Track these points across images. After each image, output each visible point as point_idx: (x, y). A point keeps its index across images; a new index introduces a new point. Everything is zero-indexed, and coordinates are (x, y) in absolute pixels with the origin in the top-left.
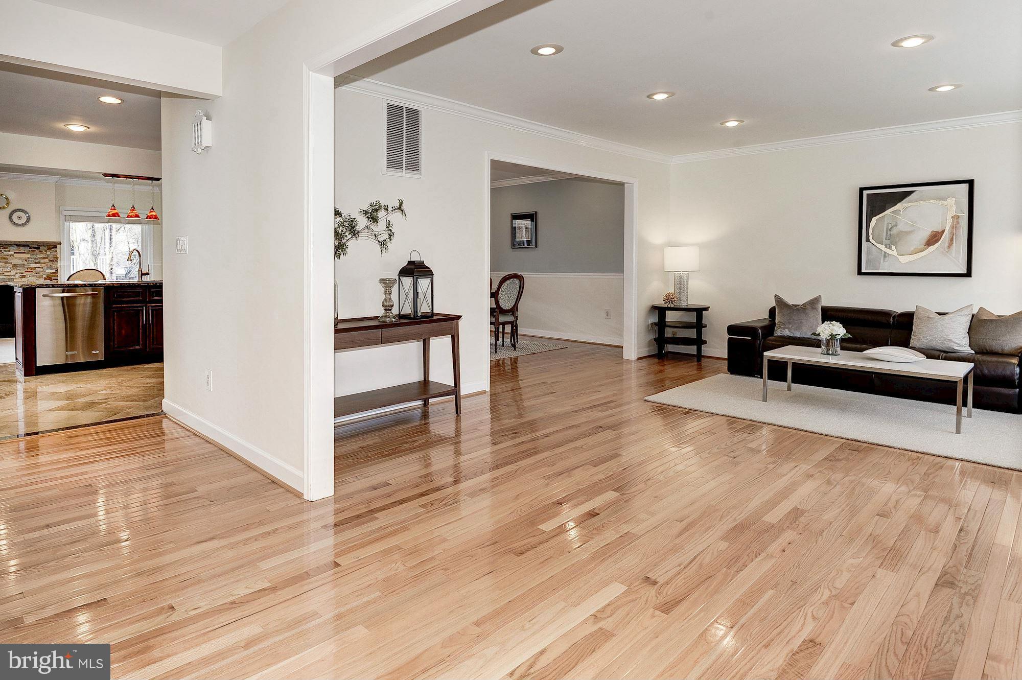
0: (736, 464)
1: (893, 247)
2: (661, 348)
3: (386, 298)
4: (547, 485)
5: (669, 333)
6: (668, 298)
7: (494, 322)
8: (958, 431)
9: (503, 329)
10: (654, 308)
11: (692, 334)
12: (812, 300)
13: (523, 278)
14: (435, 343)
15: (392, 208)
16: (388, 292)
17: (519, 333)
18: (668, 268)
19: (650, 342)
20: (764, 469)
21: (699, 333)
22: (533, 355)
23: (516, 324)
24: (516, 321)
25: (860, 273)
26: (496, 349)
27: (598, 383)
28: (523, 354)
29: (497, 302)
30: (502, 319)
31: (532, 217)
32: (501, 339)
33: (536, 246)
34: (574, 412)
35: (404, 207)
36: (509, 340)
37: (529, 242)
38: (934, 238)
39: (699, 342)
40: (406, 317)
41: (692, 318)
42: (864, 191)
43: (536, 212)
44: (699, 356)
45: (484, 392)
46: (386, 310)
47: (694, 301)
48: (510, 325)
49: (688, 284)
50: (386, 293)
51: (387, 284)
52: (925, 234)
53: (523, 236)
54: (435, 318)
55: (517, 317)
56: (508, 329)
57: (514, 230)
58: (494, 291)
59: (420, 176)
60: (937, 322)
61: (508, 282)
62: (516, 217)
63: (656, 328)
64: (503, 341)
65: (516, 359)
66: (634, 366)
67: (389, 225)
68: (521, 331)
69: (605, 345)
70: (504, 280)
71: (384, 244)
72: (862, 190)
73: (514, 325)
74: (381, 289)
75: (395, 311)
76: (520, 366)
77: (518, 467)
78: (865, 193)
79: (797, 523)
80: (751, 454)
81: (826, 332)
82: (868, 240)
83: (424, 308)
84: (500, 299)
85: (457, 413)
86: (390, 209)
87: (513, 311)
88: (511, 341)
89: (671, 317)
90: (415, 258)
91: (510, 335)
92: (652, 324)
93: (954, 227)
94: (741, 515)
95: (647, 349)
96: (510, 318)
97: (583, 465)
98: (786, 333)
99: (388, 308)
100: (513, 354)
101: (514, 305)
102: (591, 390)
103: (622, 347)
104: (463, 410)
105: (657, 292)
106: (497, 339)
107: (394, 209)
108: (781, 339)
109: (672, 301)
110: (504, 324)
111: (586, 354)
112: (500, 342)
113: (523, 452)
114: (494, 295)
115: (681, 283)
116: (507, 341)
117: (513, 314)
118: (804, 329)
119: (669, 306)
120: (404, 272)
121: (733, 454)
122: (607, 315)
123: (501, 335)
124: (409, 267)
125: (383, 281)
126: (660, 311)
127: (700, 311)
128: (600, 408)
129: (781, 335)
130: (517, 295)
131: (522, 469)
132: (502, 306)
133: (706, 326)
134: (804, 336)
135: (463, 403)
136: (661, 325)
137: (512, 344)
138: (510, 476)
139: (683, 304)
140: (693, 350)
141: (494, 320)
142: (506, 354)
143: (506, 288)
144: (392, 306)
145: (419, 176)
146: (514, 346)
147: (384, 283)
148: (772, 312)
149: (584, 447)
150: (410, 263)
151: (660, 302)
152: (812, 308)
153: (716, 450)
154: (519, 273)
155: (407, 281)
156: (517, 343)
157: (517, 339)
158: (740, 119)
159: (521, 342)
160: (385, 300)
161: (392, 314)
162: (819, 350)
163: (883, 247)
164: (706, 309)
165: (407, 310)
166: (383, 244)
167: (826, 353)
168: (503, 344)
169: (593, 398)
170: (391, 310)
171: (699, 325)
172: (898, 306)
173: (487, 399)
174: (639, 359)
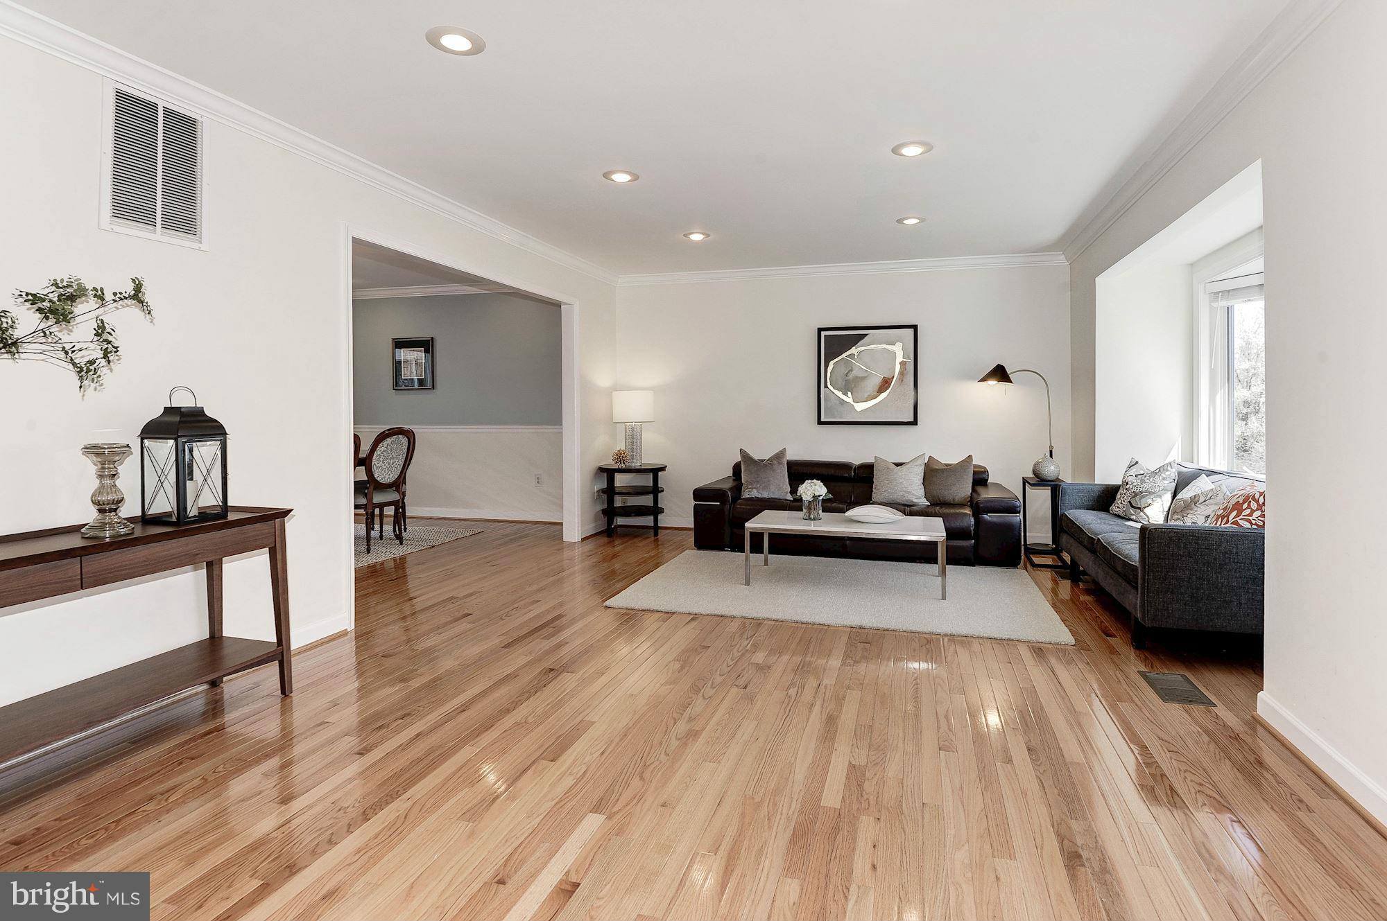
0: (751, 699)
1: (849, 394)
2: (610, 522)
3: (102, 486)
4: (472, 834)
5: (618, 501)
6: (620, 457)
7: (366, 505)
8: (944, 598)
9: (381, 511)
10: (602, 470)
11: (647, 500)
12: (777, 454)
13: (414, 435)
14: (233, 567)
15: (115, 294)
16: (108, 474)
17: (407, 514)
18: (618, 417)
19: (596, 515)
20: (787, 700)
21: (656, 500)
22: (432, 550)
23: (403, 503)
24: (403, 499)
25: (820, 422)
26: (368, 545)
27: (535, 587)
28: (414, 550)
29: (369, 472)
30: (378, 498)
31: (426, 345)
32: (377, 527)
33: (433, 388)
34: (506, 646)
35: (148, 295)
36: (391, 528)
37: (421, 382)
38: (885, 384)
39: (656, 511)
40: (158, 520)
41: (647, 481)
42: (822, 332)
43: (432, 338)
44: (656, 528)
45: (344, 634)
46: (101, 511)
47: (649, 459)
48: (393, 507)
49: (641, 438)
50: (101, 476)
51: (105, 455)
52: (876, 381)
53: (411, 373)
54: (232, 517)
55: (404, 494)
56: (389, 511)
57: (397, 366)
58: (362, 455)
59: (200, 245)
60: (896, 473)
61: (389, 440)
62: (399, 344)
63: (605, 497)
64: (381, 531)
65: (403, 559)
66: (577, 552)
67: (101, 330)
68: (410, 511)
69: (536, 523)
70: (382, 437)
71: (88, 371)
72: (820, 330)
73: (400, 506)
74: (90, 468)
75: (131, 509)
76: (411, 570)
77: (410, 803)
78: (823, 333)
79: (865, 796)
80: (763, 675)
81: (809, 493)
82: (826, 386)
83: (204, 497)
84: (374, 468)
85: (283, 691)
86: (109, 296)
87: (398, 484)
88: (395, 531)
89: (621, 480)
90: (183, 401)
91: (392, 519)
92: (598, 491)
93: (902, 373)
94: (793, 806)
95: (593, 525)
96: (394, 496)
97: (534, 763)
98: (755, 494)
99: (107, 507)
100: (398, 551)
101: (400, 476)
102: (527, 600)
103: (561, 524)
104: (297, 683)
105: (604, 449)
106: (370, 527)
107: (120, 298)
108: (749, 502)
109: (624, 461)
110: (382, 506)
111: (511, 540)
112: (375, 533)
113: (419, 760)
114: (362, 461)
115: (633, 437)
116: (388, 529)
117: (398, 490)
118: (773, 488)
119: (620, 467)
120: (153, 430)
121: (742, 682)
122: (538, 482)
123: (377, 520)
124: (167, 419)
125: (93, 450)
126: (608, 473)
127: (656, 471)
128: (544, 632)
129: (749, 496)
130: (403, 460)
131: (417, 808)
132: (378, 479)
133: (663, 491)
134: (773, 497)
135: (298, 666)
136: (610, 491)
137: (396, 535)
138: (394, 832)
139: (636, 464)
140: (648, 521)
141: (363, 501)
142: (384, 554)
143: (384, 451)
144: (121, 501)
145: (196, 245)
146: (399, 537)
147: (97, 455)
148: (737, 469)
149: (530, 719)
150: (168, 411)
151: (609, 462)
152: (779, 463)
153: (719, 679)
154: (407, 427)
155: (164, 449)
156: (405, 531)
157: (405, 525)
158: (707, 232)
159: (411, 529)
160: (99, 491)
161: (119, 518)
162: (800, 514)
163: (839, 394)
164: (663, 469)
165: (163, 504)
166: (86, 372)
167: (807, 518)
168: (381, 537)
169: (532, 615)
170: (115, 510)
171: (655, 490)
172: (855, 457)
173: (349, 646)
174: (583, 540)
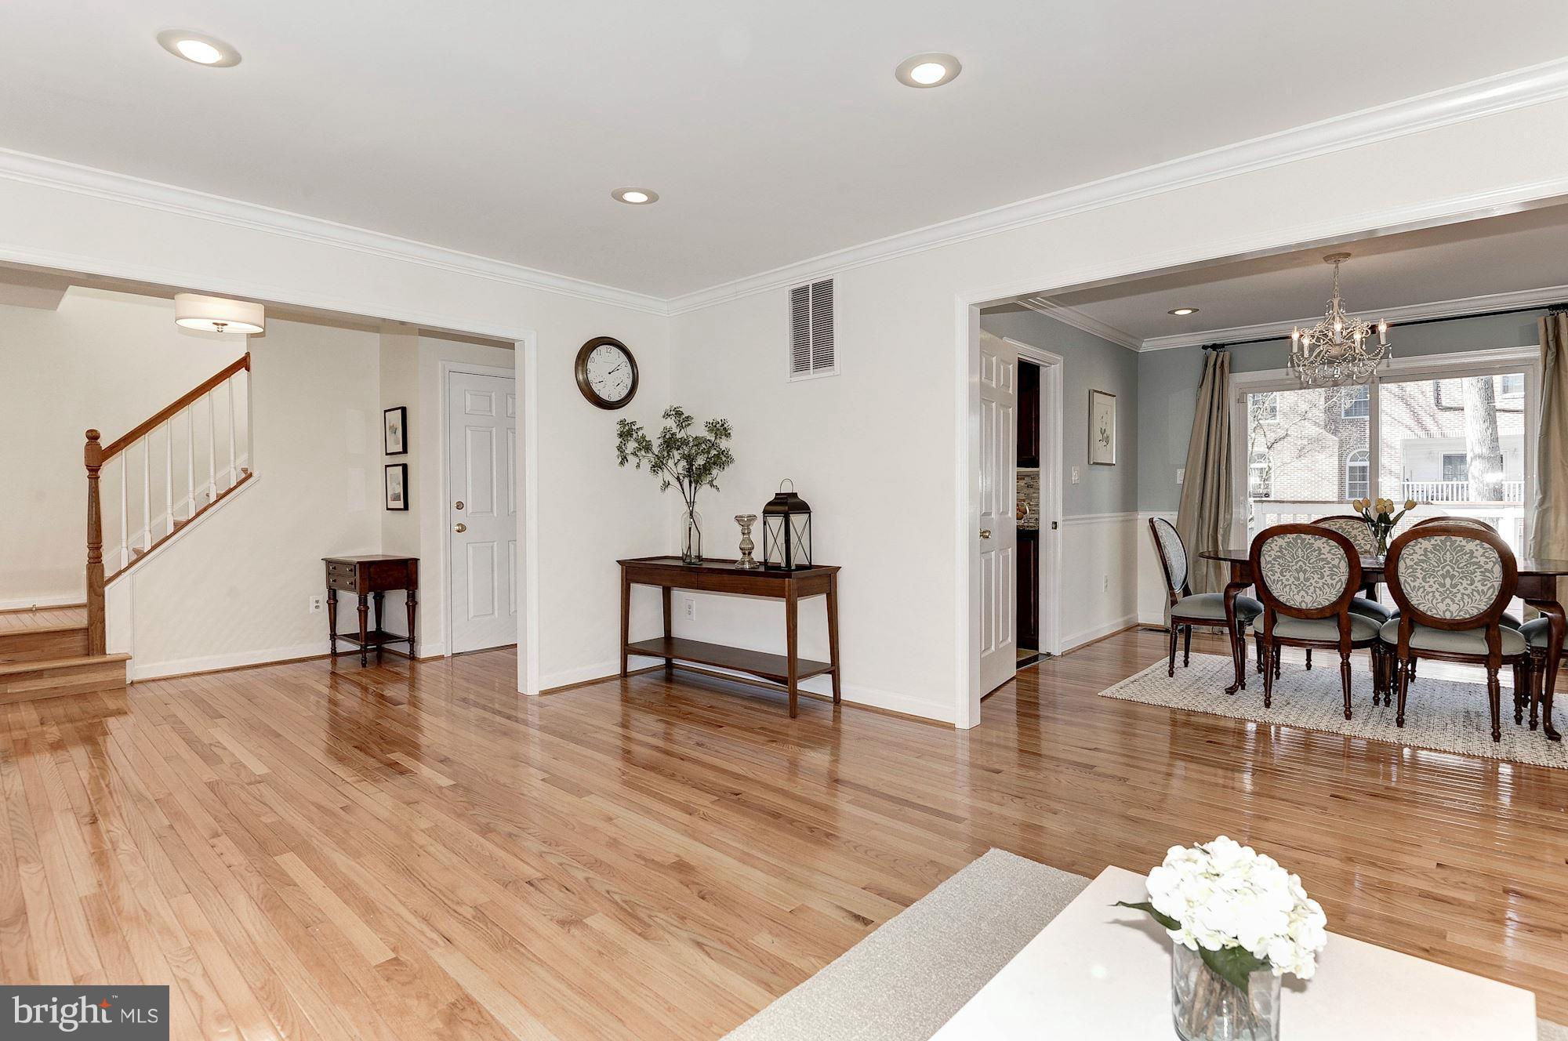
3: (744, 538)
14: (804, 605)
16: (746, 532)
40: (777, 567)
46: (744, 554)
50: (743, 533)
51: (745, 522)
54: (811, 571)
59: (834, 372)
74: (736, 527)
75: (758, 556)
83: (798, 558)
90: (787, 490)
99: (747, 552)
120: (770, 510)
124: (779, 501)
125: (740, 518)
144: (755, 550)
145: (832, 374)
147: (741, 521)
150: (781, 495)
155: (776, 522)
160: (742, 541)
161: (755, 560)
165: (777, 558)
170: (752, 555)
